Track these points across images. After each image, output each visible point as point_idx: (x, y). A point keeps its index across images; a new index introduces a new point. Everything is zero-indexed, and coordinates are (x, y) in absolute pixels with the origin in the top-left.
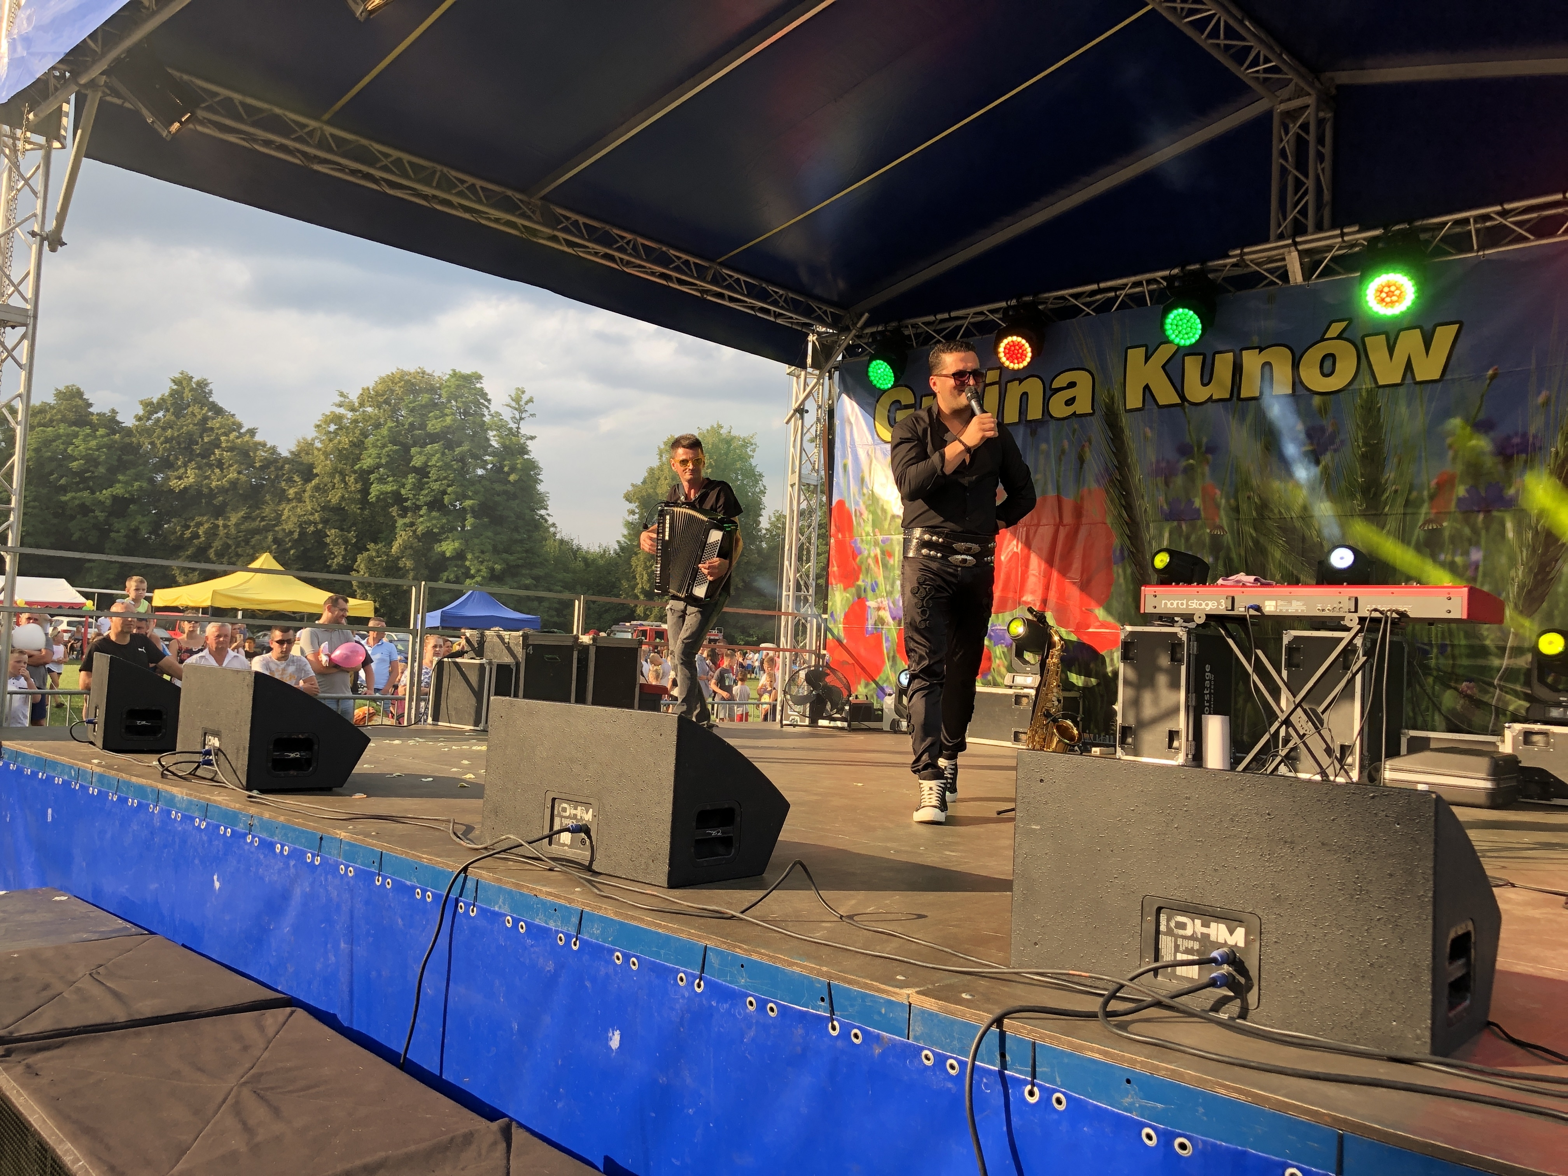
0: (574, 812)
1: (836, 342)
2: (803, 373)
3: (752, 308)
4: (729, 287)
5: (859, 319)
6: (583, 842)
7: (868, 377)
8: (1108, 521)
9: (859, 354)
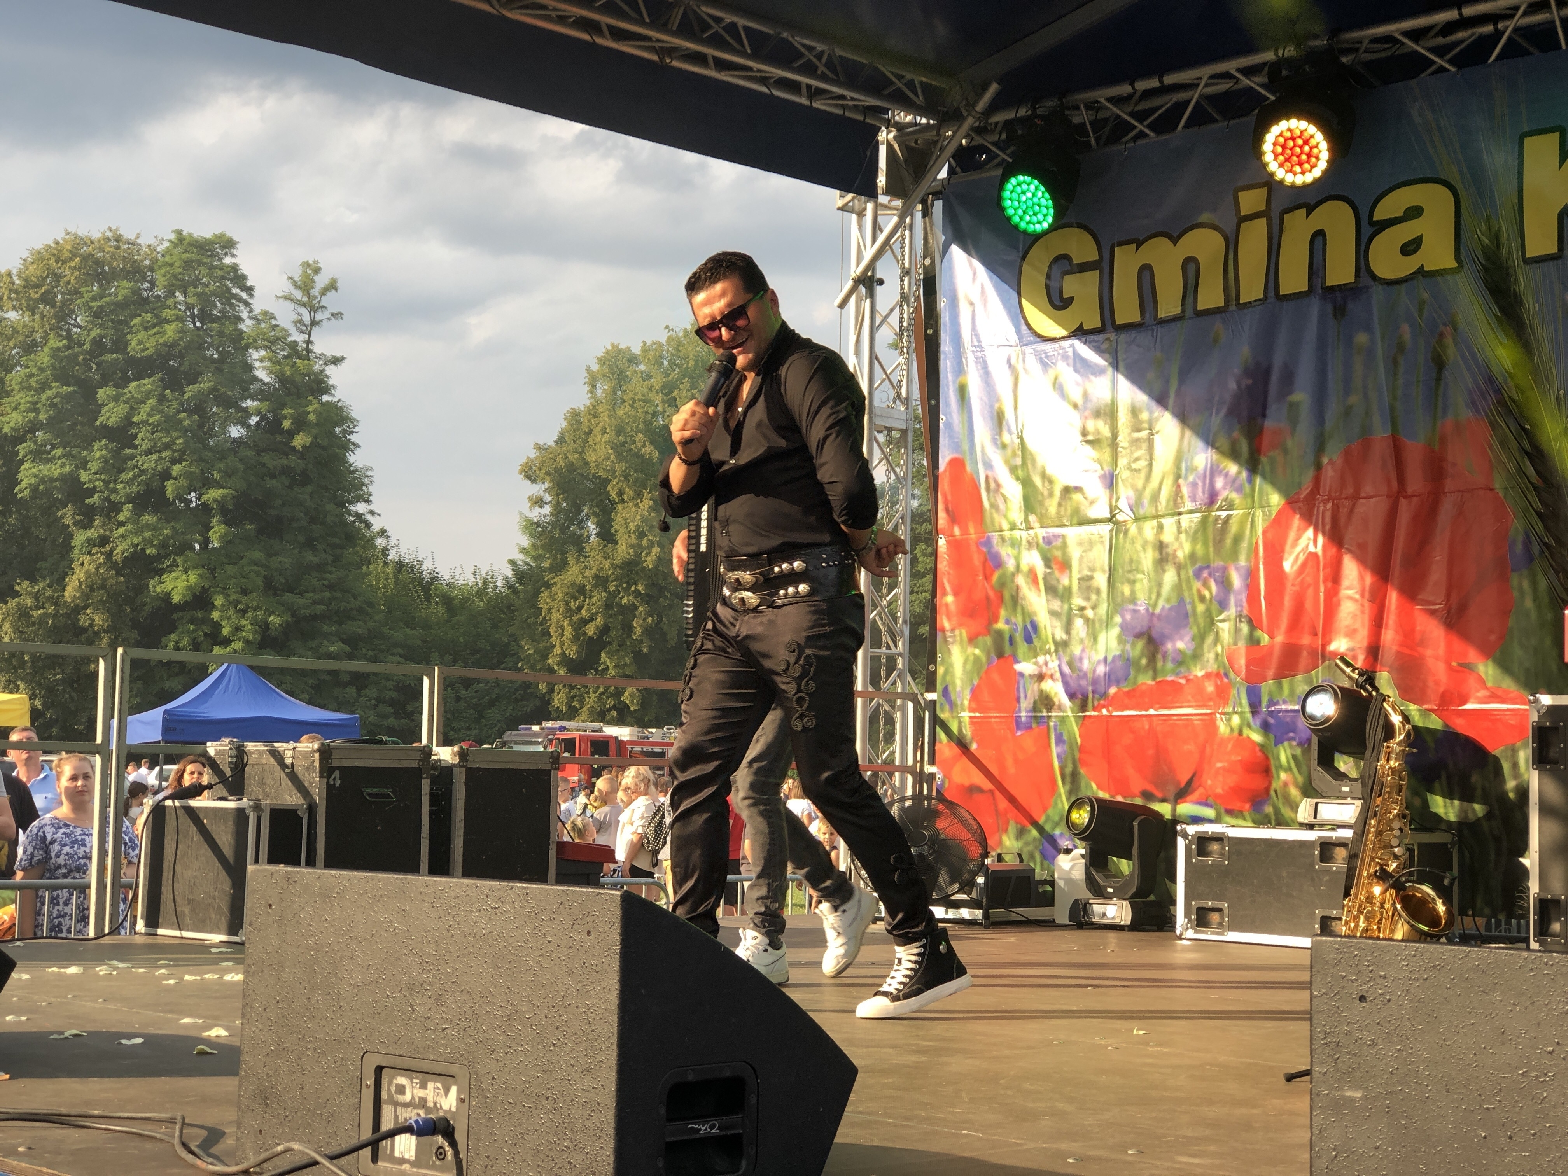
0: (421, 1093)
1: (936, 142)
2: (870, 206)
3: (763, 81)
4: (717, 41)
5: (980, 96)
6: (440, 1153)
7: (1002, 209)
8: (1498, 485)
9: (981, 166)
